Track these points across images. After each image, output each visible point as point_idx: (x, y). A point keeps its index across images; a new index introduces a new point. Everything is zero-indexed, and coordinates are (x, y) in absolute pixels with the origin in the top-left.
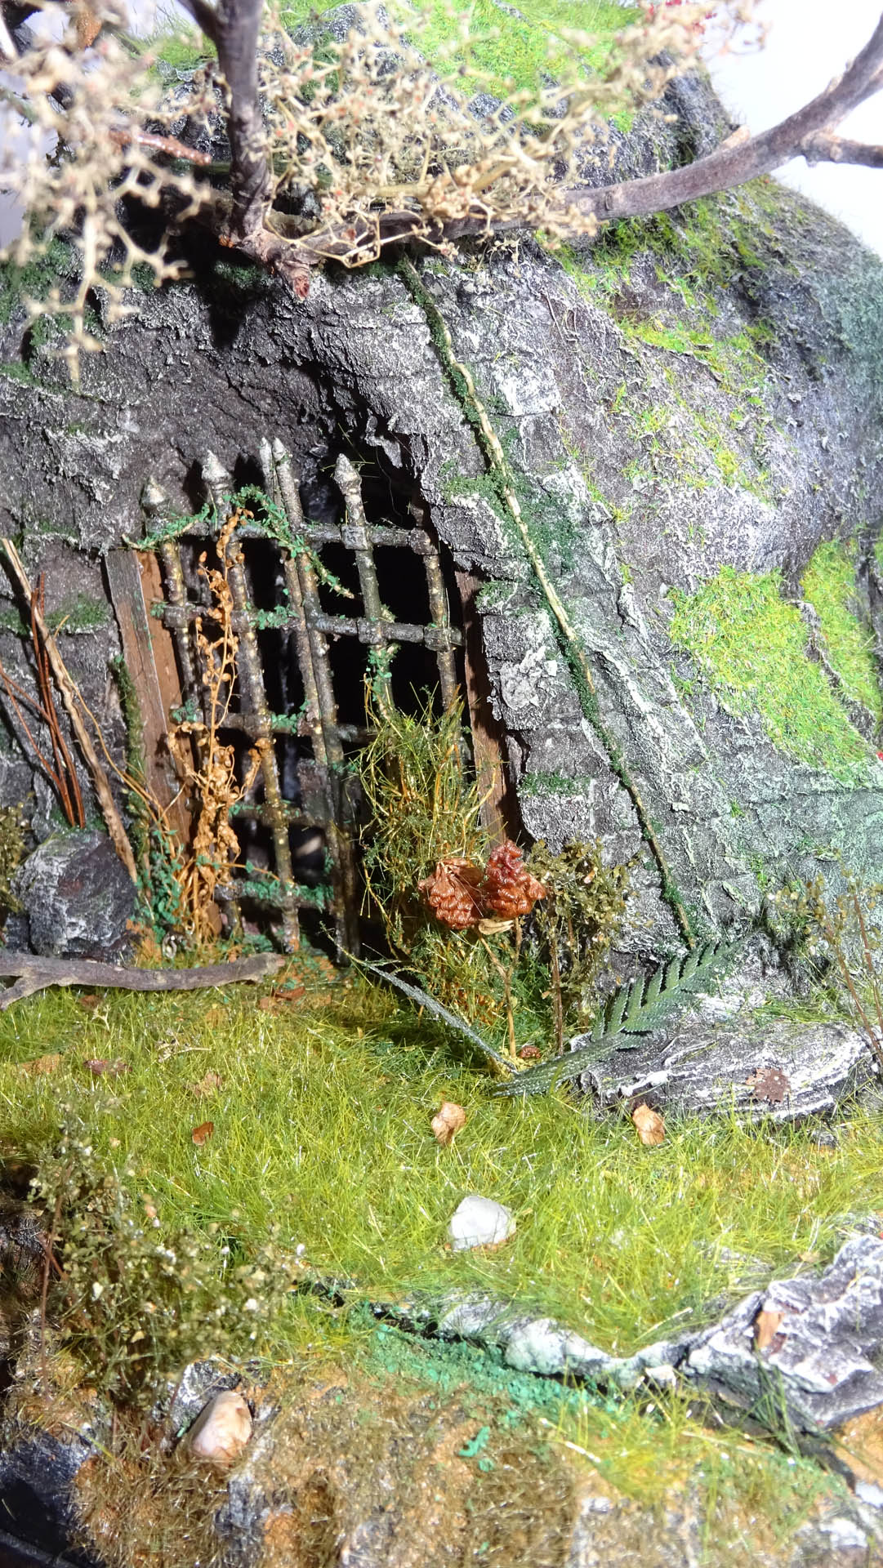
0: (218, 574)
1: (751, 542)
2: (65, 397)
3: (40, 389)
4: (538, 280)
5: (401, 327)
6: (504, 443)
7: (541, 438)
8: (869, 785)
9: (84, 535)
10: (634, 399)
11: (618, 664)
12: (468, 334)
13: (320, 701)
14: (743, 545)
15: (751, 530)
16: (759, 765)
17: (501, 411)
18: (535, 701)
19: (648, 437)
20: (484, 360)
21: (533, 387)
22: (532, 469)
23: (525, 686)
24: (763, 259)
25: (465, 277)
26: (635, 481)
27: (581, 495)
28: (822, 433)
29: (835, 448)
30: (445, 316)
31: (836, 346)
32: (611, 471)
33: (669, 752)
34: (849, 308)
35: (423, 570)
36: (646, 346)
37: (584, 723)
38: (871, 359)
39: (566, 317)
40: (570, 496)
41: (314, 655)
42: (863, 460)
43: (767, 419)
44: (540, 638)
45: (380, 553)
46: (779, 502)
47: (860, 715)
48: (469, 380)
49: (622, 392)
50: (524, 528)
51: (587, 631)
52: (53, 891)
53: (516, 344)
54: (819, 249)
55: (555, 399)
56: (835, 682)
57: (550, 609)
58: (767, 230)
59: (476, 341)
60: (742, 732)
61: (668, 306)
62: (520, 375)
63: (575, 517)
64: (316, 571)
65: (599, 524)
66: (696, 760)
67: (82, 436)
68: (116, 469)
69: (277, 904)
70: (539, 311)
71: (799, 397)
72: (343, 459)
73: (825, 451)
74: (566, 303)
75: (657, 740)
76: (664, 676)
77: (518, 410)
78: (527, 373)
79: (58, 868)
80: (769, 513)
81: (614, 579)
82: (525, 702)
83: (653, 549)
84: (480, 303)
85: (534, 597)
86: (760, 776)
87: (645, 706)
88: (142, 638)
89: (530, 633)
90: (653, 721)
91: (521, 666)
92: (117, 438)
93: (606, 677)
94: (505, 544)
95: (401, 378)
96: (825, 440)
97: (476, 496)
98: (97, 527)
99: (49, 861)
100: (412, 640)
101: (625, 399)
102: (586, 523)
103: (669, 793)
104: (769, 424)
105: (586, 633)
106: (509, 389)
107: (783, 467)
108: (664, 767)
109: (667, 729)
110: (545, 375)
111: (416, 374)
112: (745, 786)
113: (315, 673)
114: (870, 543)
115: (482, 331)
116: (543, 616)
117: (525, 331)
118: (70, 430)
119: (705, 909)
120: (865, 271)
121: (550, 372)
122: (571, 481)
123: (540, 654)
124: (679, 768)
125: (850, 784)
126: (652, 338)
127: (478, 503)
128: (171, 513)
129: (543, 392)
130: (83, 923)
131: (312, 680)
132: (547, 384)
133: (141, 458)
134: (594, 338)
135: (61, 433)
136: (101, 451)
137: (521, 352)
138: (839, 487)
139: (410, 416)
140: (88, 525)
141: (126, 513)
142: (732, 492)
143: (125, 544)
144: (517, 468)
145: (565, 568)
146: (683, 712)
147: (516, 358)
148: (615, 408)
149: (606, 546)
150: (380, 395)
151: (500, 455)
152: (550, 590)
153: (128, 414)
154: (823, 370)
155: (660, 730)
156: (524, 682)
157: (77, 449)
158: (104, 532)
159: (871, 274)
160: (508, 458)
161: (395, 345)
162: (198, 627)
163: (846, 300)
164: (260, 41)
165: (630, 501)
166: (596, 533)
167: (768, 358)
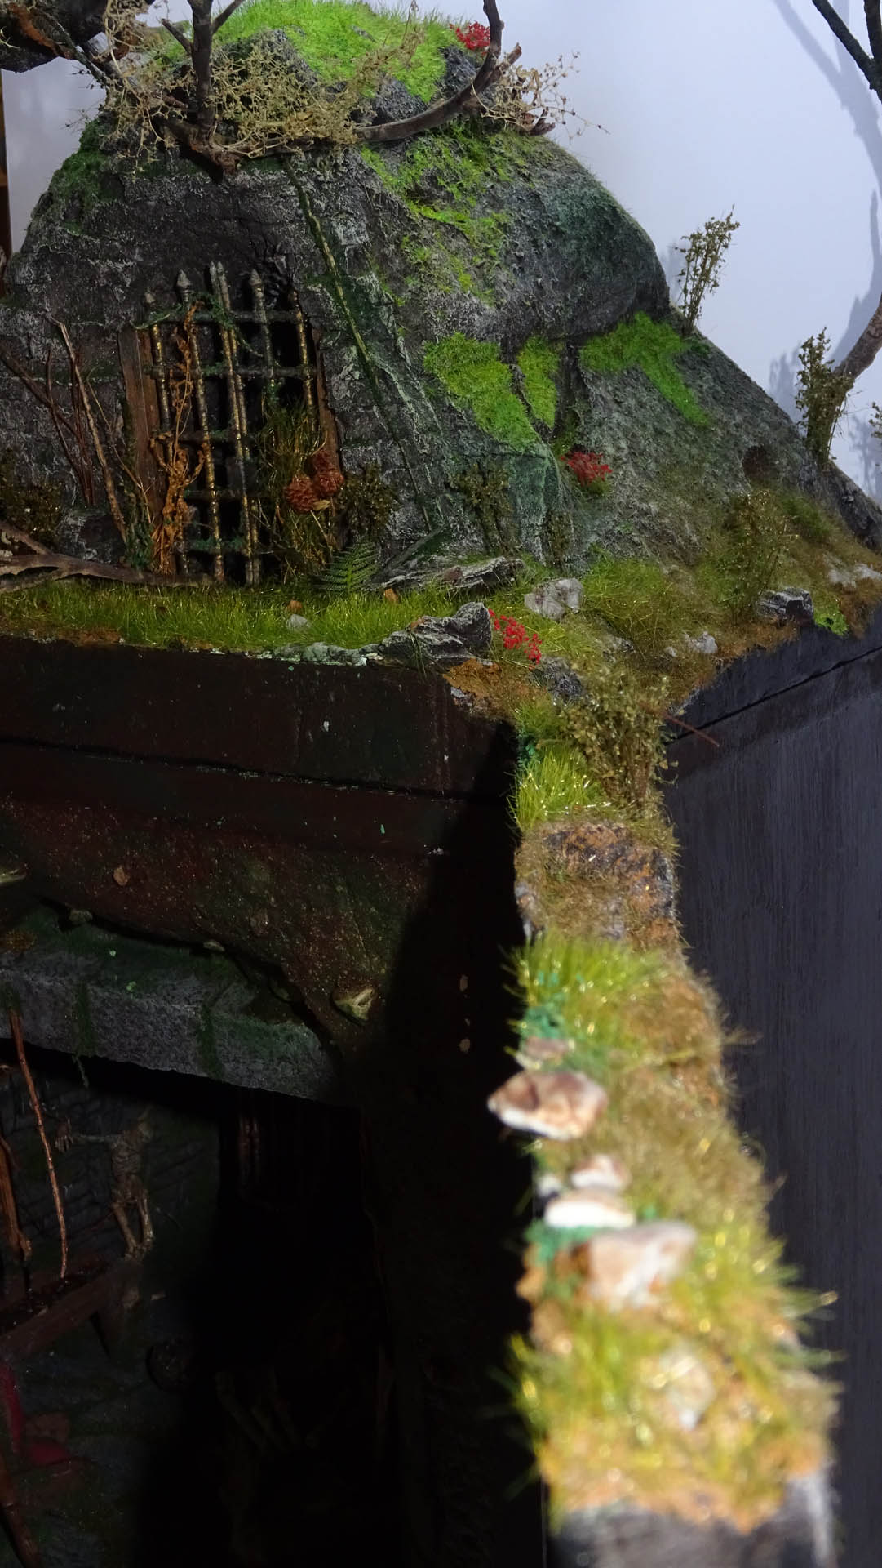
0: (184, 341)
1: (477, 324)
2: (101, 240)
3: (86, 237)
4: (359, 177)
5: (284, 197)
6: (336, 260)
7: (357, 259)
8: (534, 453)
9: (107, 322)
10: (412, 243)
11: (392, 375)
12: (319, 202)
13: (239, 417)
14: (471, 324)
15: (476, 317)
16: (470, 436)
17: (334, 241)
18: (348, 394)
19: (419, 263)
20: (327, 216)
21: (353, 231)
22: (351, 274)
23: (343, 386)
24: (513, 178)
25: (319, 173)
26: (410, 285)
27: (376, 287)
28: (538, 277)
29: (548, 287)
30: (307, 192)
31: (554, 229)
32: (396, 280)
33: (418, 423)
34: (566, 208)
35: (296, 332)
36: (425, 218)
37: (375, 408)
38: (578, 239)
39: (374, 197)
40: (371, 288)
41: (237, 390)
42: (569, 297)
43: (497, 263)
44: (351, 359)
45: (273, 325)
46: (498, 307)
47: (541, 427)
48: (318, 225)
49: (406, 239)
50: (345, 303)
51: (378, 358)
52: (77, 535)
53: (345, 208)
54: (553, 174)
55: (365, 238)
56: (529, 409)
57: (357, 346)
58: (521, 162)
59: (323, 205)
60: (461, 418)
61: (444, 199)
62: (345, 224)
63: (374, 300)
64: (238, 339)
65: (386, 305)
66: (433, 429)
67: (109, 262)
68: (128, 281)
69: (211, 552)
70: (360, 194)
71: (522, 254)
72: (255, 272)
73: (540, 287)
74: (375, 189)
75: (412, 415)
76: (420, 386)
77: (344, 242)
78: (349, 223)
79: (81, 522)
80: (490, 309)
81: (394, 333)
82: (343, 395)
83: (417, 321)
84: (326, 187)
85: (349, 340)
86: (470, 442)
87: (406, 398)
88: (138, 385)
89: (346, 357)
90: (411, 406)
91: (341, 375)
92: (130, 264)
93: (387, 384)
94: (334, 310)
95: (282, 223)
96: (539, 280)
97: (320, 285)
98: (115, 316)
99: (76, 519)
100: (290, 376)
101: (407, 243)
102: (379, 304)
103: (418, 445)
104: (498, 265)
105: (377, 358)
106: (340, 231)
107: (504, 288)
108: (415, 430)
109: (417, 411)
110: (360, 225)
111: (292, 222)
112: (462, 447)
113: (238, 402)
114: (577, 349)
115: (326, 201)
116: (354, 349)
117: (349, 202)
118: (103, 260)
119: (438, 510)
120: (582, 188)
121: (363, 224)
122: (372, 280)
123: (351, 368)
124: (423, 432)
125: (522, 450)
126: (430, 214)
127: (321, 289)
128: (157, 308)
129: (358, 234)
130: (94, 551)
131: (235, 406)
132: (361, 230)
133: (143, 276)
134: (391, 209)
135: (98, 261)
136: (120, 270)
137: (347, 212)
138: (547, 308)
139: (287, 244)
140: (109, 315)
141: (132, 309)
142: (466, 295)
143: (132, 327)
144: (343, 273)
145: (368, 326)
146: (429, 404)
147: (344, 215)
148: (402, 247)
149: (389, 315)
150: (272, 233)
151: (334, 264)
152: (358, 336)
153: (137, 250)
154: (543, 242)
155: (413, 411)
156: (343, 384)
157: (106, 270)
158: (119, 319)
159: (585, 190)
160: (337, 266)
161: (281, 207)
162: (171, 375)
163: (564, 204)
164: (211, 57)
165: (406, 295)
166: (385, 308)
167: (505, 232)
